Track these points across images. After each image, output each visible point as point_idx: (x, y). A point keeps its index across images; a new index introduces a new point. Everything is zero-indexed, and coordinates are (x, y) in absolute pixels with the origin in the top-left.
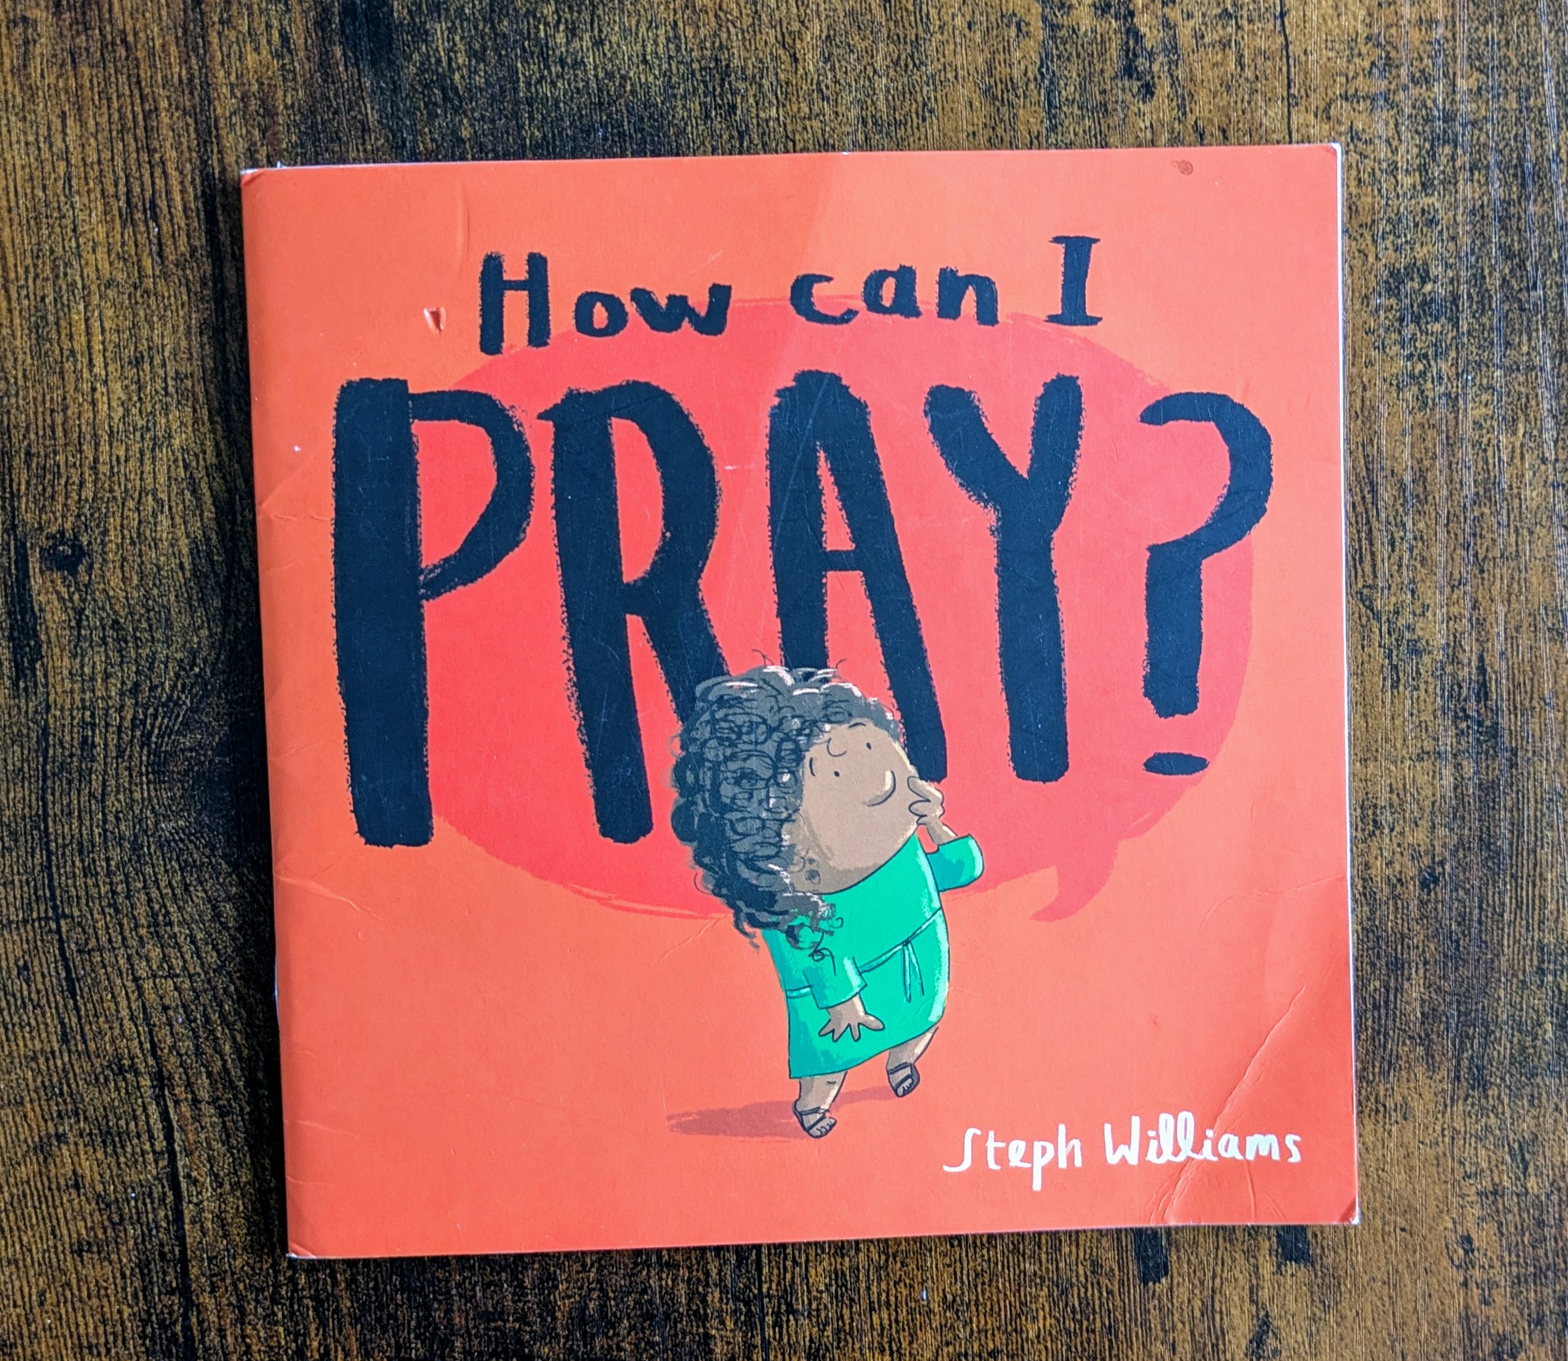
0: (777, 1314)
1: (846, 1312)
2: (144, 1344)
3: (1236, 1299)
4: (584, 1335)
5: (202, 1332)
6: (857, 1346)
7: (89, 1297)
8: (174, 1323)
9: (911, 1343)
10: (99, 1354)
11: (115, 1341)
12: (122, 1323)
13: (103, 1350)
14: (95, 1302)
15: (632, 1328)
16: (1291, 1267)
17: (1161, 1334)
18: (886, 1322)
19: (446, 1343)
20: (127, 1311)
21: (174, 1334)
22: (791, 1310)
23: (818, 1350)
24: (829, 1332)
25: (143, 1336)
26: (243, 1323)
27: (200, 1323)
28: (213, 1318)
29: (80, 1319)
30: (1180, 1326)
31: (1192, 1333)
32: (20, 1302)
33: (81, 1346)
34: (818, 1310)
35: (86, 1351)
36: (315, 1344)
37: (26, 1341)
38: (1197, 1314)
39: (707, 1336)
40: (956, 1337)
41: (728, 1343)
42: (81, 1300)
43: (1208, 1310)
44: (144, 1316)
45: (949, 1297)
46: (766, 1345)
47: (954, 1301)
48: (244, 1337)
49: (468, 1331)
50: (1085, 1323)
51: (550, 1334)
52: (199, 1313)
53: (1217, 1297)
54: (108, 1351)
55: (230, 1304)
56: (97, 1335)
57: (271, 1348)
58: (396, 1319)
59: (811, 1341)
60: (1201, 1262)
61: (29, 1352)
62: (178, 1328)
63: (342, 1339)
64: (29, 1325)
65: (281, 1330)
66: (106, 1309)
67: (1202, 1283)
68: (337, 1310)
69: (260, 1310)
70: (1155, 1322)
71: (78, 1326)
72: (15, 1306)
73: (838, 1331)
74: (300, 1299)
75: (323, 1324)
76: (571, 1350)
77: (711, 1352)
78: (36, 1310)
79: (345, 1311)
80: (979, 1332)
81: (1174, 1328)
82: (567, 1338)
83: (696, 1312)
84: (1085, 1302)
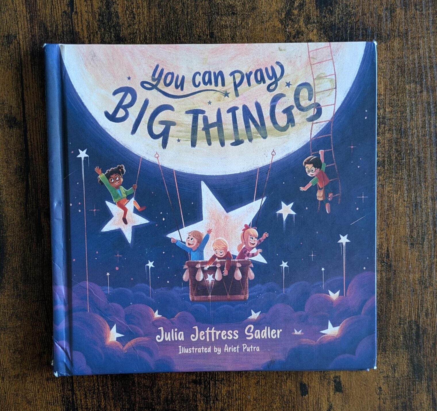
0: (214, 400)
1: (230, 401)
2: (62, 403)
3: (324, 400)
4: (167, 404)
5: (76, 400)
6: (233, 409)
7: (50, 391)
8: (70, 398)
9: (245, 408)
10: (52, 405)
11: (55, 402)
12: (57, 397)
13: (52, 404)
14: (51, 392)
15: (179, 403)
16: (338, 393)
17: (306, 408)
18: (240, 403)
19: (134, 405)
20: (59, 395)
21: (70, 400)
22: (217, 400)
23: (223, 409)
24: (226, 405)
25: (62, 401)
26: (86, 398)
27: (76, 398)
28: (79, 397)
29: (47, 396)
30: (310, 406)
31: (313, 408)
32: (33, 392)
33: (47, 403)
34: (223, 400)
35: (48, 404)
36: (103, 404)
37: (34, 401)
38: (315, 404)
39: (197, 405)
40: (256, 407)
41: (202, 407)
42: (48, 392)
43: (317, 403)
44: (63, 396)
45: (255, 398)
46: (211, 408)
47: (256, 398)
48: (86, 402)
49: (140, 402)
50: (288, 405)
51: (159, 403)
52: (76, 395)
53: (319, 400)
54: (54, 404)
55: (83, 394)
56: (51, 400)
57: (93, 405)
58: (122, 399)
59: (222, 407)
60: (316, 391)
61: (35, 403)
62: (71, 399)
63: (109, 403)
64: (35, 397)
65: (95, 400)
66: (54, 394)
67: (316, 396)
68: (109, 396)
69: (90, 395)
70: (304, 405)
71: (47, 398)
72: (32, 393)
73: (228, 405)
74: (100, 393)
75: (105, 399)
76: (164, 407)
77: (197, 409)
78: (37, 394)
79: (110, 396)
80: (262, 406)
81: (309, 407)
82: (163, 404)
83: (194, 399)
84: (288, 400)
